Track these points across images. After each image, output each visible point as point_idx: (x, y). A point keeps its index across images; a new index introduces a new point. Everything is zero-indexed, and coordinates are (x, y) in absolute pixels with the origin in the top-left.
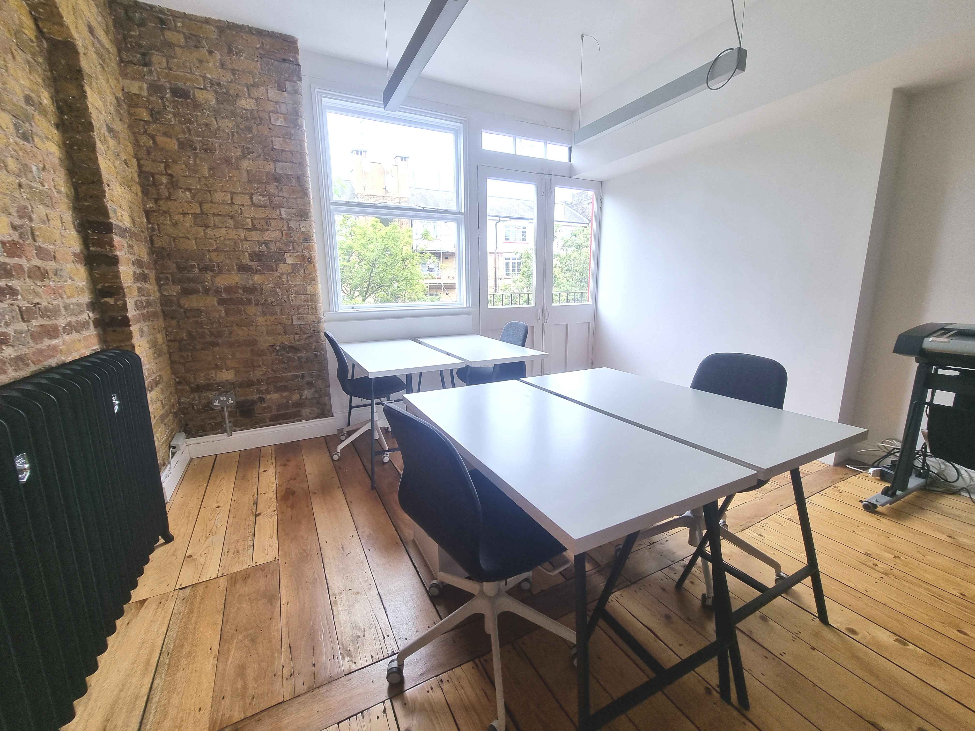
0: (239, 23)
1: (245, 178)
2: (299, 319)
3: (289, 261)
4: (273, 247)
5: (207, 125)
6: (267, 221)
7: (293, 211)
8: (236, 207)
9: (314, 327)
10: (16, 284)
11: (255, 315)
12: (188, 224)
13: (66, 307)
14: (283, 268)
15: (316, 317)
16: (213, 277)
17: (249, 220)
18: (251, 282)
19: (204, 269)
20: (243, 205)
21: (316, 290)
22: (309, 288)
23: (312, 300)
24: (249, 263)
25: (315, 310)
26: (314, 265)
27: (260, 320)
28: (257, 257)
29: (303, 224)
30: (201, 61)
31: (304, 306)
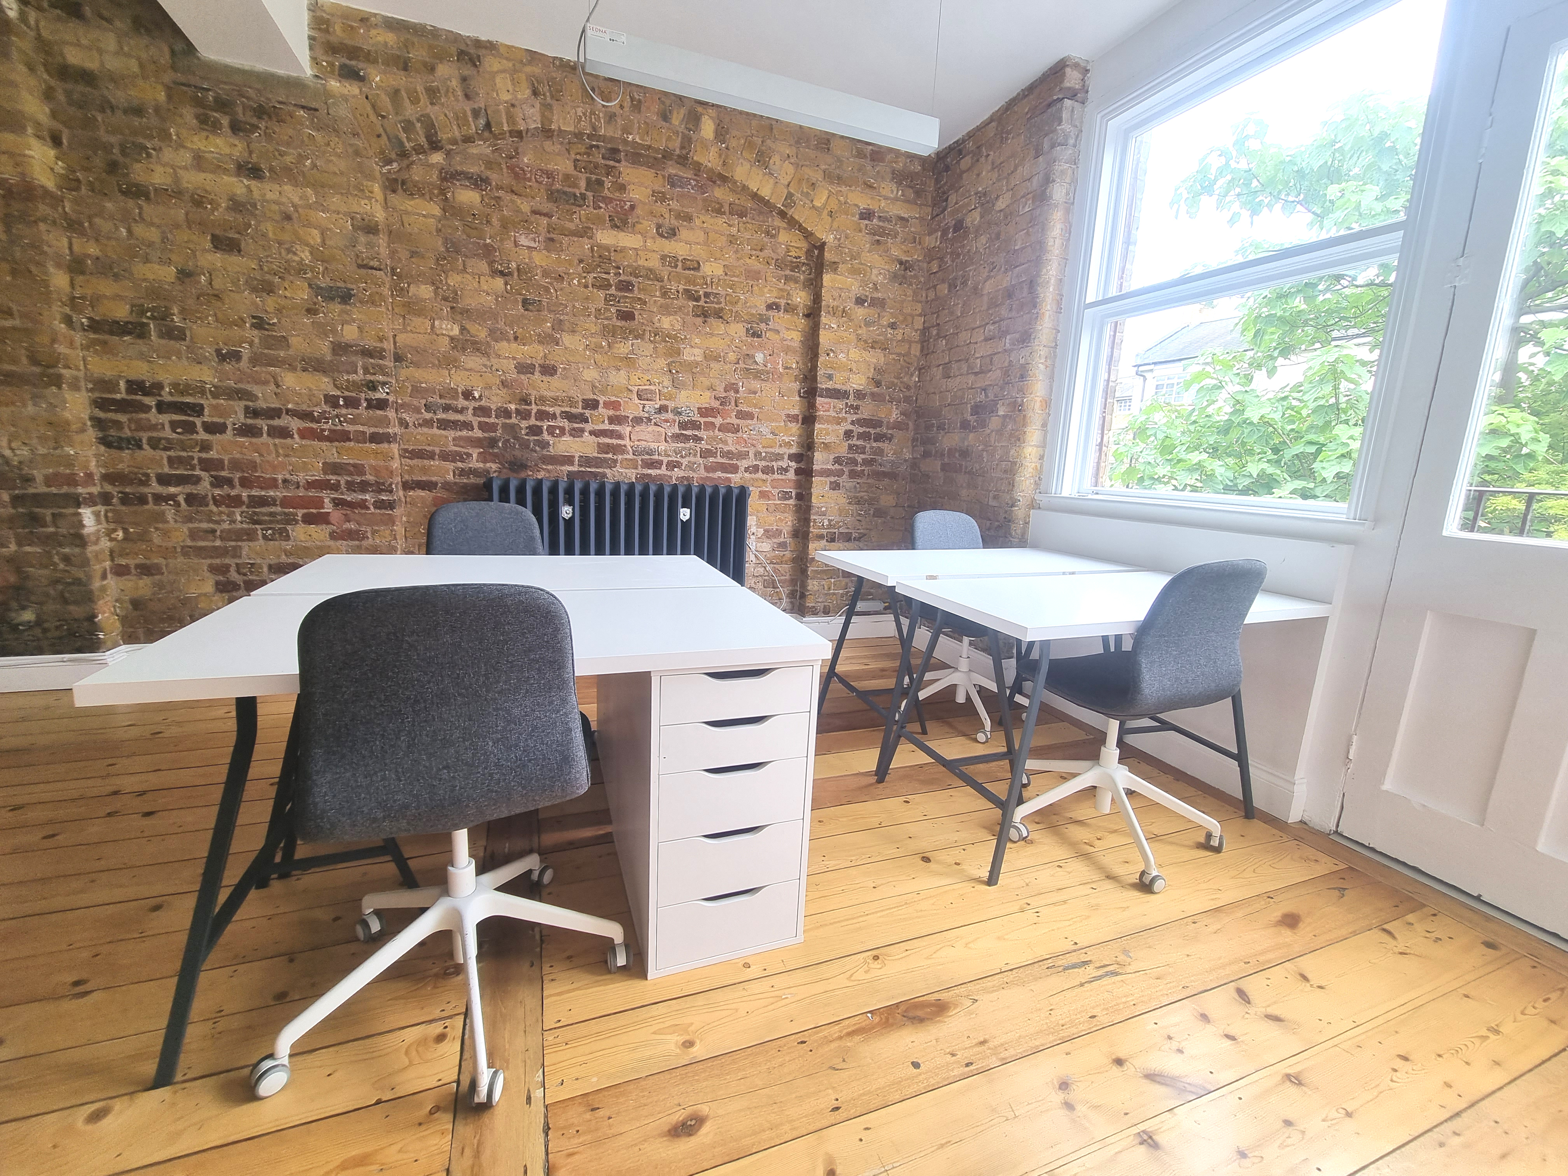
0: (1015, 95)
1: (985, 307)
2: (995, 497)
3: (1001, 413)
4: (991, 396)
5: (969, 251)
6: (991, 356)
7: (1017, 336)
8: (972, 346)
9: (1006, 512)
10: (702, 434)
11: (962, 486)
12: (938, 378)
13: (758, 454)
14: (994, 423)
15: (1011, 498)
16: (943, 437)
17: (978, 361)
18: (966, 444)
19: (941, 427)
20: (976, 343)
21: (1019, 455)
22: (1012, 452)
23: (1011, 470)
24: (969, 418)
25: (1012, 484)
26: (1025, 416)
27: (964, 493)
28: (977, 409)
29: (1024, 352)
30: (978, 175)
31: (1002, 479)
